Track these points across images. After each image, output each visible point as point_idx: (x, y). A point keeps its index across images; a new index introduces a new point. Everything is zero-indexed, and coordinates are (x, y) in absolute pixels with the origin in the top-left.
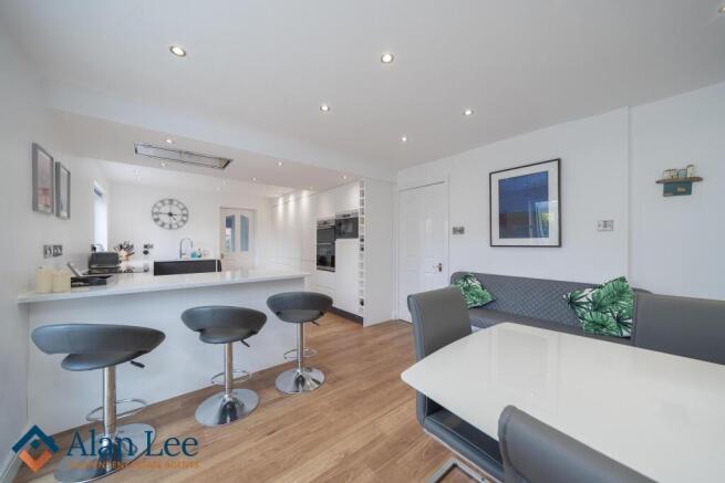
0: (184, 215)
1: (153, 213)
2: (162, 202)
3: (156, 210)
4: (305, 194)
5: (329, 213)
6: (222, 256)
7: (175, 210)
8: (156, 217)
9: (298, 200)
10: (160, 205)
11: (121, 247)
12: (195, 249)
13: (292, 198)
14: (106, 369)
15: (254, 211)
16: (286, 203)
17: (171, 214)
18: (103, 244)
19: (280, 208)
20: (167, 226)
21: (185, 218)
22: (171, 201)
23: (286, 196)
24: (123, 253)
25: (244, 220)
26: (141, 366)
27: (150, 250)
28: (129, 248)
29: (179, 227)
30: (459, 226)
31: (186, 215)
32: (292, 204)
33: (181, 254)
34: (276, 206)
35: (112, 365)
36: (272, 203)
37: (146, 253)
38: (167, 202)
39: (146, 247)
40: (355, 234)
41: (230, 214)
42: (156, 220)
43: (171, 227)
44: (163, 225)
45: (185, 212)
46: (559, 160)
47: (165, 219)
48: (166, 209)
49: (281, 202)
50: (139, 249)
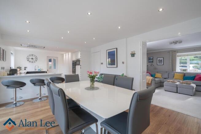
0: (36, 59)
1: (27, 58)
2: (30, 55)
3: (28, 57)
4: (70, 53)
5: (74, 59)
6: (48, 70)
7: (33, 57)
8: (28, 59)
9: (68, 54)
10: (29, 56)
11: (18, 68)
12: (39, 68)
13: (67, 54)
14: (15, 89)
15: (57, 57)
16: (66, 55)
17: (32, 59)
18: (13, 67)
19: (65, 57)
20: (31, 62)
21: (36, 60)
22: (32, 55)
23: (66, 53)
24: (18, 69)
25: (54, 60)
26: (21, 89)
27: (26, 69)
28: (20, 68)
29: (35, 62)
30: (102, 62)
31: (37, 59)
32: (67, 56)
33: (35, 70)
34: (64, 56)
35: (16, 88)
36: (62, 55)
37: (25, 69)
38: (31, 55)
39: (25, 68)
40: (79, 64)
41: (50, 58)
42: (28, 60)
43: (32, 62)
44: (30, 62)
45: (36, 58)
46: (117, 48)
47: (31, 60)
48: (31, 57)
49: (65, 55)
50: (23, 68)
